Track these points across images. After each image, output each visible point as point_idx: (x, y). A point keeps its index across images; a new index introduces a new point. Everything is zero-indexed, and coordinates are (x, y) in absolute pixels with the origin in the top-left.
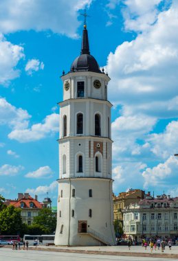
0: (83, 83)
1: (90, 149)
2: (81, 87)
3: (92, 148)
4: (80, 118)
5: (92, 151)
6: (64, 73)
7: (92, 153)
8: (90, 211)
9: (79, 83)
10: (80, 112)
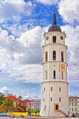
0: (56, 37)
1: (59, 68)
2: (54, 39)
3: (60, 67)
4: (54, 53)
5: (60, 68)
6: (45, 33)
7: (60, 70)
8: (60, 98)
9: (53, 37)
10: (54, 50)
